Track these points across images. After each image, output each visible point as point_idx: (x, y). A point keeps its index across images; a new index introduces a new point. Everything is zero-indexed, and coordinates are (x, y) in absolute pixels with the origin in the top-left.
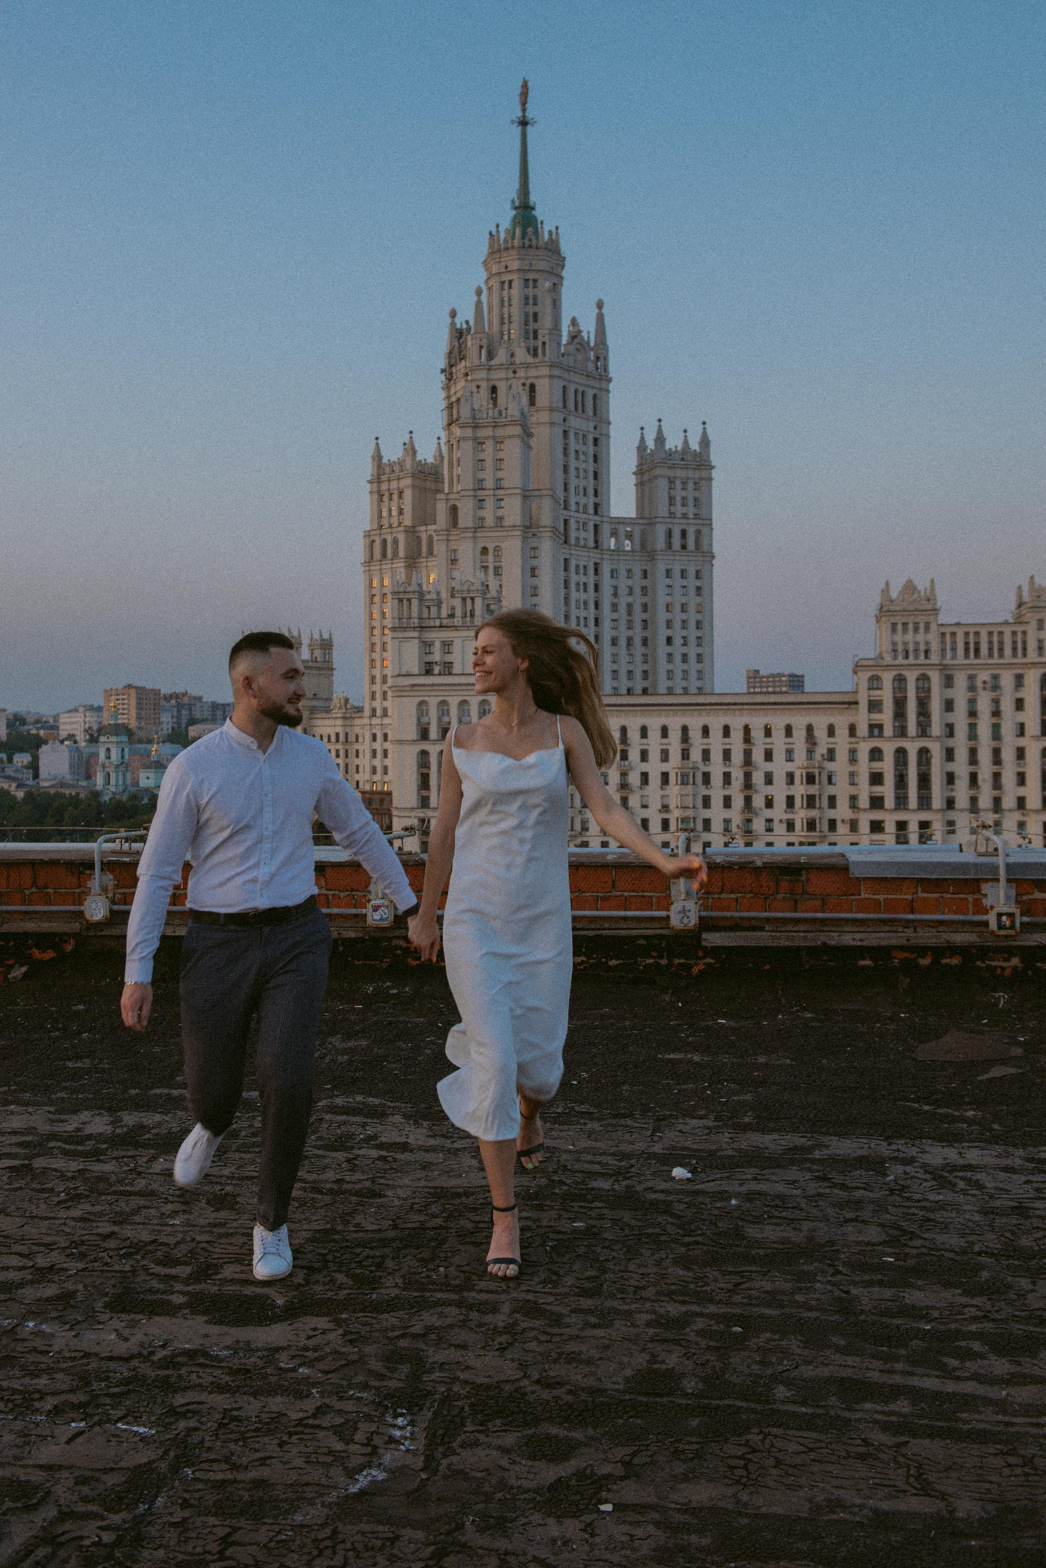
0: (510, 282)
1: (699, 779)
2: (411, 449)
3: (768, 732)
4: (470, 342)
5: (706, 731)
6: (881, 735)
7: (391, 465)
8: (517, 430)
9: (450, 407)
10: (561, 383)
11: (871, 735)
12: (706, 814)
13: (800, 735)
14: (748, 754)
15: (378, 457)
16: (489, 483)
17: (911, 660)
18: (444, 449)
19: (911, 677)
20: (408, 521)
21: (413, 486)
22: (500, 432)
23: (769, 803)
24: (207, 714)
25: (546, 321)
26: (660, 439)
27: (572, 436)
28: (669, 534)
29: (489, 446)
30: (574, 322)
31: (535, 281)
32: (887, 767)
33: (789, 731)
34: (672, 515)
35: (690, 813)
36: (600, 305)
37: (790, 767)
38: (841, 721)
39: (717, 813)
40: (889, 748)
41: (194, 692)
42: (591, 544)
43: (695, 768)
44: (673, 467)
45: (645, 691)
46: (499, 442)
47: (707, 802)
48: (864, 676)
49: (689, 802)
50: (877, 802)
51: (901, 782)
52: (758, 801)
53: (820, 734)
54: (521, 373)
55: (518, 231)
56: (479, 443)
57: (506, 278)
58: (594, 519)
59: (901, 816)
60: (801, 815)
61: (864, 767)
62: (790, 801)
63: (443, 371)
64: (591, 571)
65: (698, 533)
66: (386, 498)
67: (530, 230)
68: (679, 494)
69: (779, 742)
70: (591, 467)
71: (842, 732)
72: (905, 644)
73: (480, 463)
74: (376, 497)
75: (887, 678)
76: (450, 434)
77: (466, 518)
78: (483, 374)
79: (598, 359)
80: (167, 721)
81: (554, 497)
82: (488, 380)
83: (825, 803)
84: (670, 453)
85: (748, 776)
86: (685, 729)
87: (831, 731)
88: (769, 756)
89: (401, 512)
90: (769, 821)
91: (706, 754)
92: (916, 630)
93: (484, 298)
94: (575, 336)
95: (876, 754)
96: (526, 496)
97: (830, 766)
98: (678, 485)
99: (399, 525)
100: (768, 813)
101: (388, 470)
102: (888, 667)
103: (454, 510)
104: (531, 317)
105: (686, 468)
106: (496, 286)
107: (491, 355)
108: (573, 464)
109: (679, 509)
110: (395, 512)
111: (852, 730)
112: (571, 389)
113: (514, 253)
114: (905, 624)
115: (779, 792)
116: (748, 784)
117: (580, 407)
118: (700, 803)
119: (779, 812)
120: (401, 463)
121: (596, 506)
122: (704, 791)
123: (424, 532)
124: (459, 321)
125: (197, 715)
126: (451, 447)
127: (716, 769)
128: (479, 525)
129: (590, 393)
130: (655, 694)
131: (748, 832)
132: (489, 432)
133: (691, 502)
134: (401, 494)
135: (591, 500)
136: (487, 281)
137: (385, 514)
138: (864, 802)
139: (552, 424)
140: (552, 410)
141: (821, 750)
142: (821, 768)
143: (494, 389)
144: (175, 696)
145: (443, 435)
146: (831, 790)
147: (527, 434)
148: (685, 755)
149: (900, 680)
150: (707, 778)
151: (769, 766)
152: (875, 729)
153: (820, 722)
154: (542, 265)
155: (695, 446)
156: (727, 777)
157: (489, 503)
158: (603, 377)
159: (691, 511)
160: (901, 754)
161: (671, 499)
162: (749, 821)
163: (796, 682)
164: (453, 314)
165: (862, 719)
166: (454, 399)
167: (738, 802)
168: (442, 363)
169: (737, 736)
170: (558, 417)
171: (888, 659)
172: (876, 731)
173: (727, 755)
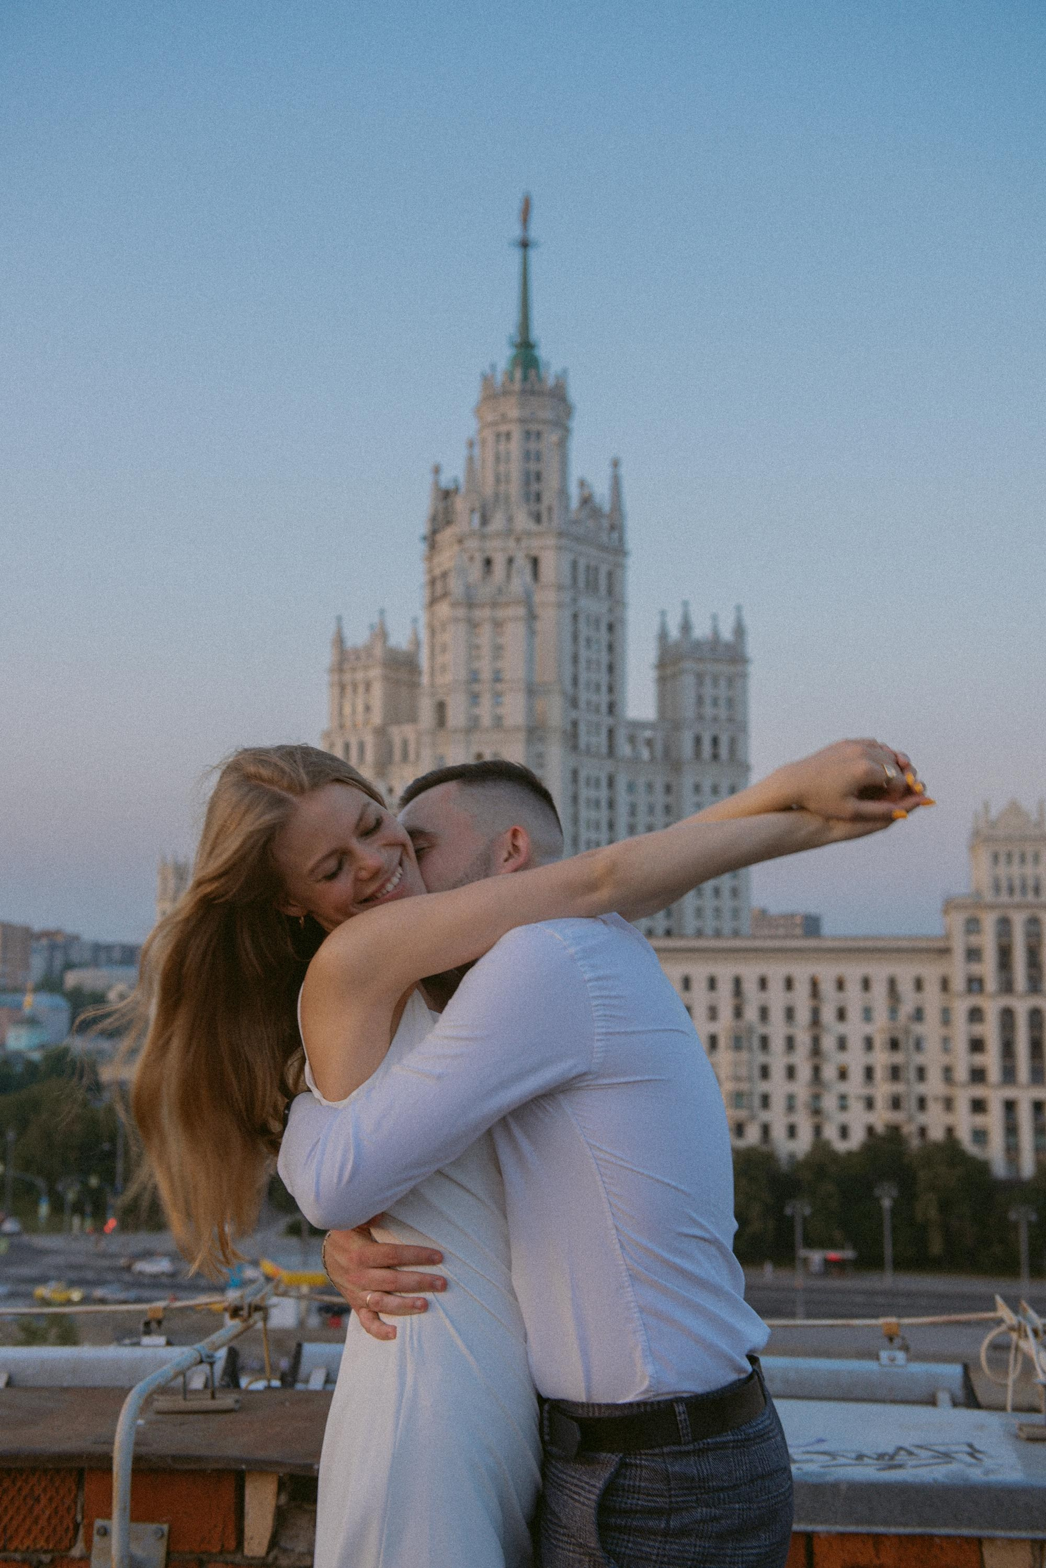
0: (508, 435)
1: (756, 1043)
2: (381, 633)
3: (840, 985)
4: (460, 504)
5: (763, 983)
6: (981, 989)
7: (356, 652)
8: (521, 611)
9: (433, 582)
10: (570, 557)
11: (970, 990)
12: (763, 1087)
13: (879, 990)
14: (816, 1013)
15: (339, 641)
16: (486, 675)
17: (1017, 898)
18: (424, 635)
19: (1019, 920)
20: (377, 718)
21: (386, 678)
22: (501, 614)
23: (843, 1074)
24: (87, 955)
25: (552, 482)
26: (686, 627)
27: (582, 619)
28: (698, 740)
29: (486, 631)
30: (582, 484)
31: (539, 435)
32: (990, 1031)
33: (866, 984)
34: (700, 718)
35: (745, 1086)
36: (616, 464)
37: (868, 1029)
38: (931, 972)
39: (777, 1086)
40: (992, 1008)
41: (70, 928)
42: (604, 750)
43: (750, 1030)
44: (701, 660)
45: (668, 933)
46: (498, 625)
47: (765, 1072)
48: (958, 920)
49: (743, 1072)
50: (978, 1075)
51: (1008, 1049)
52: (829, 1072)
53: (906, 987)
54: (524, 543)
55: (518, 375)
56: (473, 625)
57: (504, 428)
58: (607, 721)
59: (1009, 1093)
60: (883, 1089)
61: (961, 1031)
62: (869, 1073)
63: (425, 538)
64: (604, 783)
65: (733, 742)
66: (349, 689)
67: (532, 373)
68: (708, 691)
69: (854, 997)
70: (604, 658)
71: (932, 988)
72: (1010, 880)
73: (473, 649)
74: (337, 690)
75: (989, 922)
76: (432, 615)
77: (456, 716)
78: (473, 544)
79: (613, 528)
80: (38, 964)
81: (564, 693)
82: (482, 550)
83: (912, 1074)
84: (698, 645)
85: (816, 1041)
86: (738, 982)
87: (919, 985)
88: (841, 1015)
89: (368, 709)
90: (843, 1097)
91: (764, 1013)
92: (1023, 859)
93: (477, 451)
94: (586, 501)
95: (976, 1015)
96: (532, 691)
97: (918, 1029)
98: (708, 681)
99: (366, 722)
100: (842, 1087)
101: (353, 657)
102: (992, 907)
103: (441, 707)
104: (532, 477)
105: (716, 660)
106: (491, 439)
107: (485, 521)
108: (583, 653)
109: (708, 711)
110: (360, 708)
111: (945, 985)
112: (582, 563)
113: (513, 400)
114: (1009, 856)
115: (855, 1059)
116: (816, 1051)
117: (592, 586)
118: (756, 1072)
119: (855, 1086)
120: (368, 649)
121: (611, 708)
122: (761, 1058)
123: (397, 733)
124: (446, 480)
125: (75, 956)
126: (433, 632)
127: (777, 1030)
128: (473, 726)
129: (604, 570)
130: (682, 936)
131: (817, 1112)
132: (486, 613)
133: (722, 702)
134: (368, 686)
135: (604, 699)
136: (480, 431)
137: (347, 710)
138: (961, 1074)
139: (560, 605)
140: (560, 588)
141: (906, 1009)
142: (907, 1032)
143: (488, 562)
144: (47, 934)
145: (423, 618)
146: (919, 1059)
147: (532, 617)
148: (738, 1013)
149: (1004, 924)
150: (765, 1042)
151: (841, 1028)
152: (975, 984)
153: (905, 973)
154: (548, 414)
155: (727, 634)
156: (790, 1043)
157: (486, 700)
158: (619, 551)
159: (723, 713)
160: (1007, 1015)
161: (700, 700)
162: (817, 1097)
163: (812, 925)
164: (437, 470)
165: (958, 970)
166: (437, 572)
167: (804, 1072)
168: (423, 528)
169: (802, 990)
170: (567, 596)
171: (989, 897)
172: (975, 986)
173: (790, 1013)
